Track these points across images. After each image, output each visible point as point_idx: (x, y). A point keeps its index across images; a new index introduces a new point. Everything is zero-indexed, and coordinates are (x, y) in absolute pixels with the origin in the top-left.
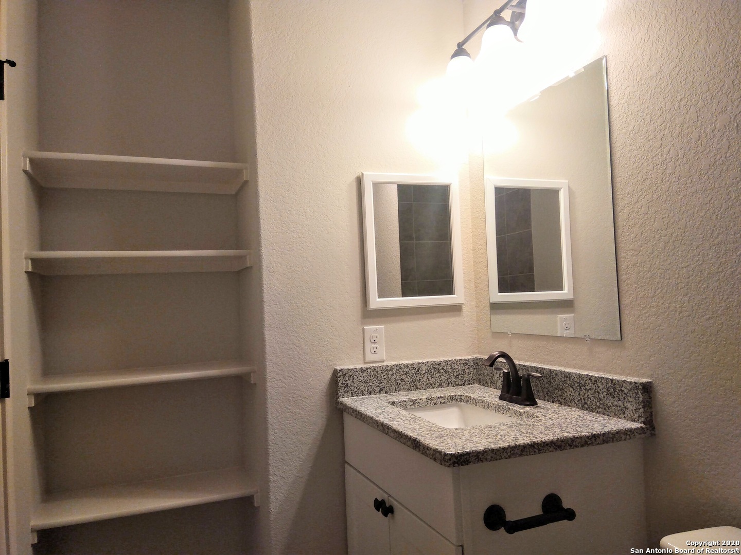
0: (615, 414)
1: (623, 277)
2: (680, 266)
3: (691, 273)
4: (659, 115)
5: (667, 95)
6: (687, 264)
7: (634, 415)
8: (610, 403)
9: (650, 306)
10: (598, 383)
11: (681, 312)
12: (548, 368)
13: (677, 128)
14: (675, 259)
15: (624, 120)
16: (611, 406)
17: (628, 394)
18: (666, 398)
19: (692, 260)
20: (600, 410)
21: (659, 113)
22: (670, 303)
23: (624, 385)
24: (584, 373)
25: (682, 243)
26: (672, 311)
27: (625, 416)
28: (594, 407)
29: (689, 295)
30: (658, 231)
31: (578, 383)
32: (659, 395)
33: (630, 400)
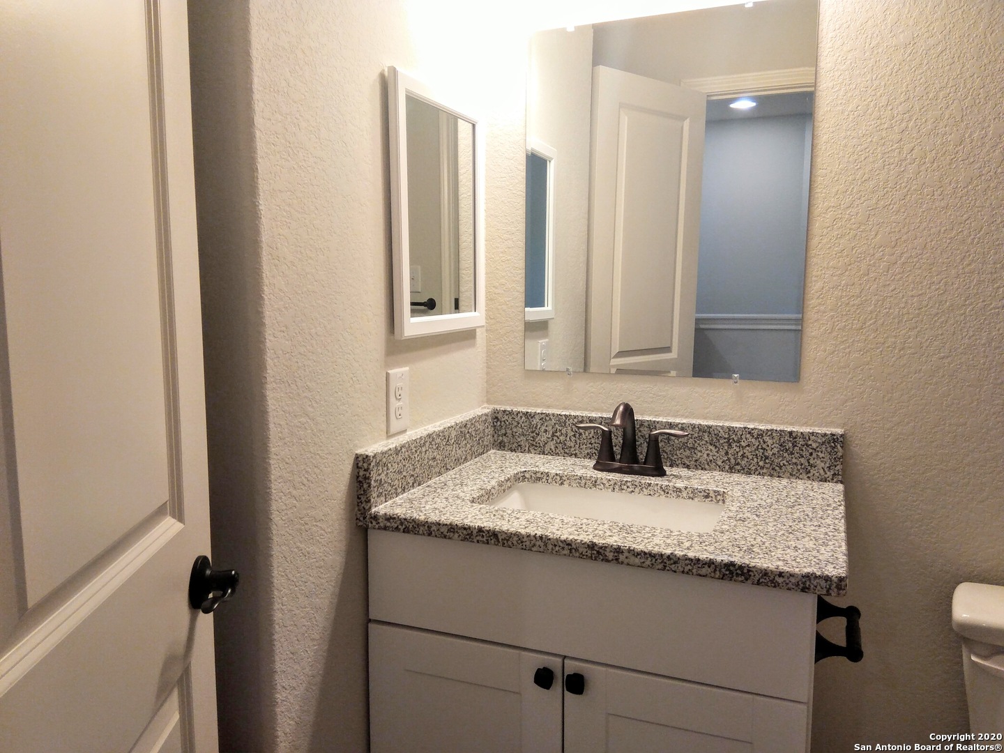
0: (791, 474)
1: (813, 301)
2: (910, 294)
3: (925, 303)
4: (903, 100)
5: (919, 77)
6: (920, 292)
7: (826, 474)
8: (785, 462)
9: (854, 340)
10: (764, 438)
11: (903, 349)
12: (665, 420)
13: (929, 123)
14: (903, 285)
15: (842, 93)
16: (784, 465)
17: (818, 449)
18: (866, 451)
19: (929, 288)
20: (765, 471)
21: (902, 98)
22: (887, 337)
23: (812, 438)
24: (738, 426)
25: (916, 267)
26: (888, 347)
27: (809, 475)
28: (753, 468)
29: (918, 329)
30: (880, 248)
31: (725, 439)
32: (855, 447)
33: (821, 455)
